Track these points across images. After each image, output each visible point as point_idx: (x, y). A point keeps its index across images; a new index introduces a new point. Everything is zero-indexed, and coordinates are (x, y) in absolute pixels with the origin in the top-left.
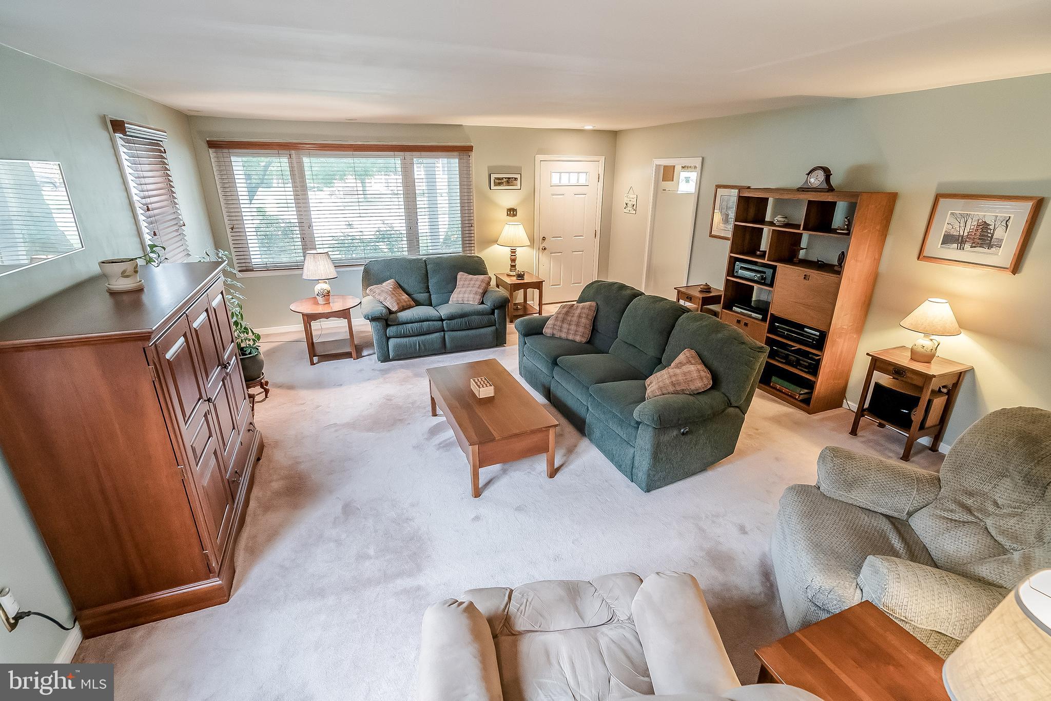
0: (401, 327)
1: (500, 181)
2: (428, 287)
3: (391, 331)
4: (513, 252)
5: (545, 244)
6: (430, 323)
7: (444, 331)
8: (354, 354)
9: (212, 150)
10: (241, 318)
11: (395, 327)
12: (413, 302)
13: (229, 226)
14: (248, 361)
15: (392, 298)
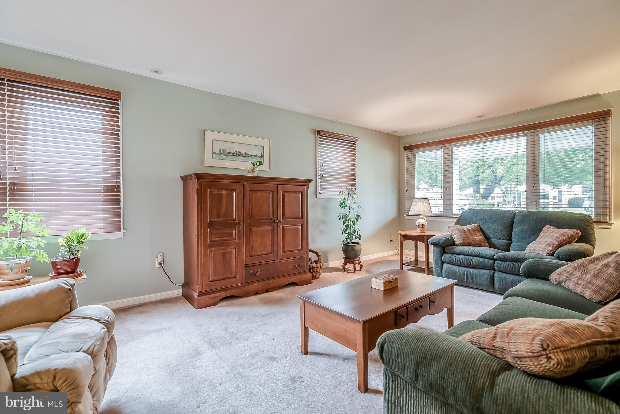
0: (454, 256)
2: (510, 236)
3: (446, 257)
7: (494, 270)
8: (426, 271)
9: (406, 151)
10: (354, 224)
11: (450, 255)
12: (487, 245)
13: (406, 190)
14: (350, 248)
15: (461, 234)
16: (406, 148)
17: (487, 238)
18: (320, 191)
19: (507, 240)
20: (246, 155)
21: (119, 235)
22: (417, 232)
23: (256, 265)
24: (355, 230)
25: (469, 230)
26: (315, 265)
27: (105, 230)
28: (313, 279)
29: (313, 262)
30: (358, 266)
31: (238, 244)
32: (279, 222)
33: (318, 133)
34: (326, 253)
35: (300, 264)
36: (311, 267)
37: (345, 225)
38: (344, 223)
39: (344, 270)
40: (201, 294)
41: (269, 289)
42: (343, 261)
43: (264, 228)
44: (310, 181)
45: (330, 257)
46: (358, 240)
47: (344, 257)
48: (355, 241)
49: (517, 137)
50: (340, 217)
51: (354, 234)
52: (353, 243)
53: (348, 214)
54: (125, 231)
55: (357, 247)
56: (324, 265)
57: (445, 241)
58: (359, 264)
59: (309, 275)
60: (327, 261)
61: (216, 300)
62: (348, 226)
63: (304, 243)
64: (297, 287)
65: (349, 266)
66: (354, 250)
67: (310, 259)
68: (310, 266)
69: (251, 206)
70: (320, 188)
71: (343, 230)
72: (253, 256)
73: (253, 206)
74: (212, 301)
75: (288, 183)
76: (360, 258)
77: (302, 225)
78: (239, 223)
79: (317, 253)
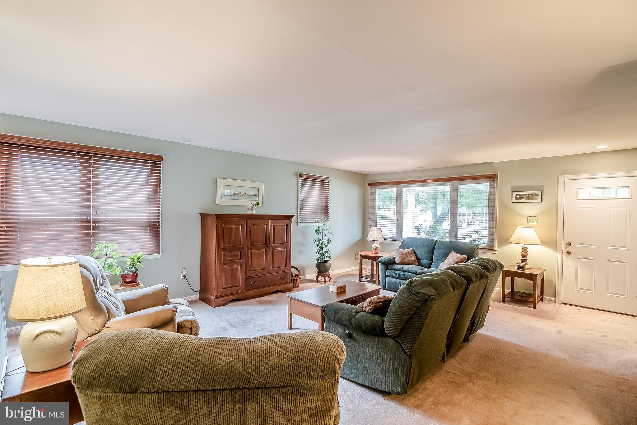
0: (393, 271)
1: (521, 197)
2: (432, 257)
3: (388, 272)
4: (524, 249)
5: (570, 249)
6: (410, 274)
8: (377, 282)
9: (369, 187)
10: (326, 246)
11: (391, 271)
12: (417, 263)
13: (369, 218)
14: (322, 265)
15: (400, 256)
16: (370, 184)
17: (418, 259)
18: (300, 220)
19: (430, 260)
20: (245, 195)
21: (157, 256)
22: (372, 254)
23: (254, 277)
24: (326, 251)
25: (406, 253)
26: (295, 278)
27: (150, 253)
28: (293, 288)
29: (294, 275)
30: (328, 279)
31: (242, 263)
32: (270, 246)
33: (300, 175)
34: (303, 268)
35: (284, 277)
36: (293, 279)
37: (319, 247)
38: (318, 245)
39: (317, 281)
40: (217, 297)
41: (262, 294)
42: (317, 275)
43: (260, 251)
44: (293, 216)
45: (307, 272)
46: (328, 259)
47: (317, 272)
48: (326, 259)
49: (444, 185)
50: (315, 241)
51: (325, 254)
52: (325, 261)
53: (321, 238)
54: (162, 253)
55: (327, 264)
56: (302, 277)
57: (388, 261)
58: (328, 277)
59: (291, 285)
60: (304, 274)
61: (227, 302)
62: (321, 247)
63: (288, 261)
64: (282, 294)
65: (321, 278)
66: (325, 266)
67: (292, 273)
68: (291, 278)
69: (251, 236)
70: (300, 218)
71: (317, 251)
72: (252, 271)
73: (253, 235)
74: (224, 302)
75: (277, 218)
76: (329, 272)
77: (286, 248)
78: (243, 248)
79: (297, 269)
